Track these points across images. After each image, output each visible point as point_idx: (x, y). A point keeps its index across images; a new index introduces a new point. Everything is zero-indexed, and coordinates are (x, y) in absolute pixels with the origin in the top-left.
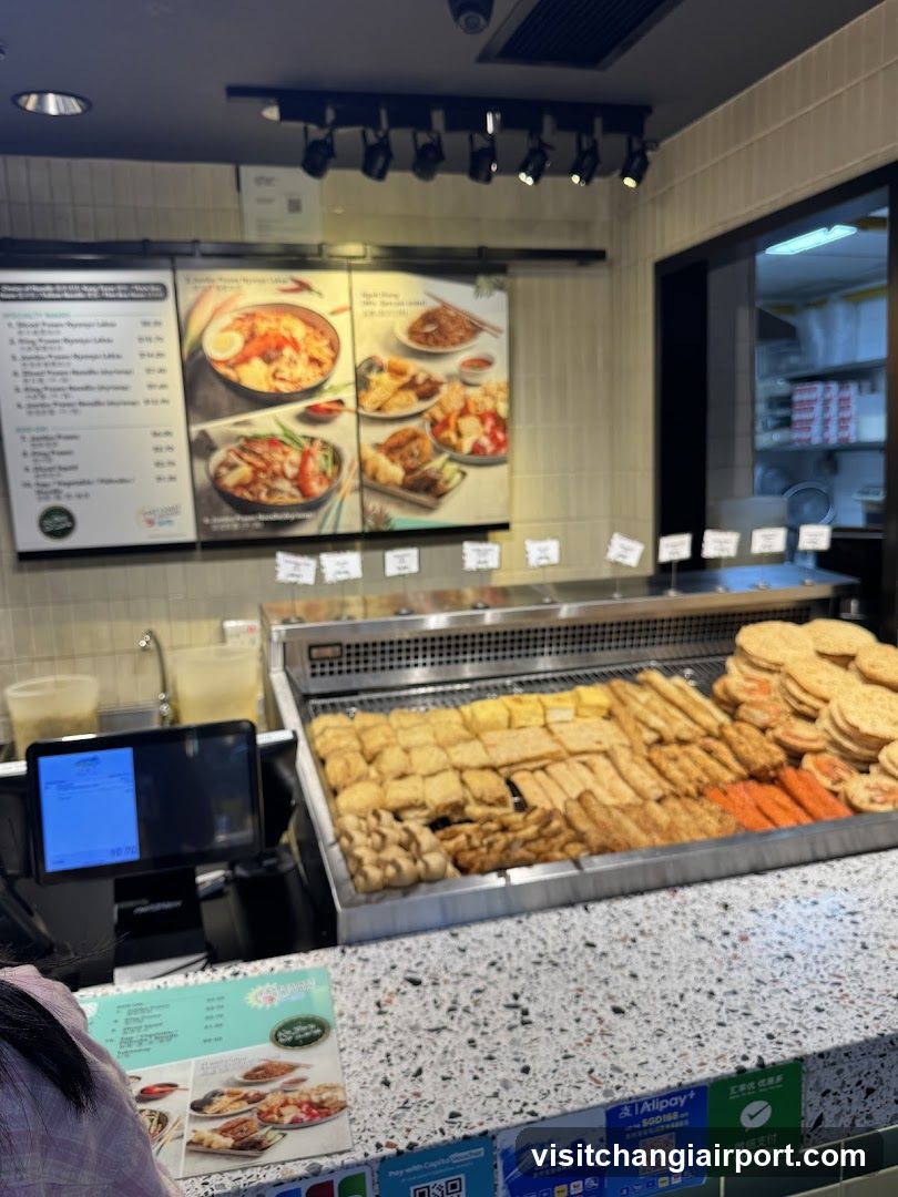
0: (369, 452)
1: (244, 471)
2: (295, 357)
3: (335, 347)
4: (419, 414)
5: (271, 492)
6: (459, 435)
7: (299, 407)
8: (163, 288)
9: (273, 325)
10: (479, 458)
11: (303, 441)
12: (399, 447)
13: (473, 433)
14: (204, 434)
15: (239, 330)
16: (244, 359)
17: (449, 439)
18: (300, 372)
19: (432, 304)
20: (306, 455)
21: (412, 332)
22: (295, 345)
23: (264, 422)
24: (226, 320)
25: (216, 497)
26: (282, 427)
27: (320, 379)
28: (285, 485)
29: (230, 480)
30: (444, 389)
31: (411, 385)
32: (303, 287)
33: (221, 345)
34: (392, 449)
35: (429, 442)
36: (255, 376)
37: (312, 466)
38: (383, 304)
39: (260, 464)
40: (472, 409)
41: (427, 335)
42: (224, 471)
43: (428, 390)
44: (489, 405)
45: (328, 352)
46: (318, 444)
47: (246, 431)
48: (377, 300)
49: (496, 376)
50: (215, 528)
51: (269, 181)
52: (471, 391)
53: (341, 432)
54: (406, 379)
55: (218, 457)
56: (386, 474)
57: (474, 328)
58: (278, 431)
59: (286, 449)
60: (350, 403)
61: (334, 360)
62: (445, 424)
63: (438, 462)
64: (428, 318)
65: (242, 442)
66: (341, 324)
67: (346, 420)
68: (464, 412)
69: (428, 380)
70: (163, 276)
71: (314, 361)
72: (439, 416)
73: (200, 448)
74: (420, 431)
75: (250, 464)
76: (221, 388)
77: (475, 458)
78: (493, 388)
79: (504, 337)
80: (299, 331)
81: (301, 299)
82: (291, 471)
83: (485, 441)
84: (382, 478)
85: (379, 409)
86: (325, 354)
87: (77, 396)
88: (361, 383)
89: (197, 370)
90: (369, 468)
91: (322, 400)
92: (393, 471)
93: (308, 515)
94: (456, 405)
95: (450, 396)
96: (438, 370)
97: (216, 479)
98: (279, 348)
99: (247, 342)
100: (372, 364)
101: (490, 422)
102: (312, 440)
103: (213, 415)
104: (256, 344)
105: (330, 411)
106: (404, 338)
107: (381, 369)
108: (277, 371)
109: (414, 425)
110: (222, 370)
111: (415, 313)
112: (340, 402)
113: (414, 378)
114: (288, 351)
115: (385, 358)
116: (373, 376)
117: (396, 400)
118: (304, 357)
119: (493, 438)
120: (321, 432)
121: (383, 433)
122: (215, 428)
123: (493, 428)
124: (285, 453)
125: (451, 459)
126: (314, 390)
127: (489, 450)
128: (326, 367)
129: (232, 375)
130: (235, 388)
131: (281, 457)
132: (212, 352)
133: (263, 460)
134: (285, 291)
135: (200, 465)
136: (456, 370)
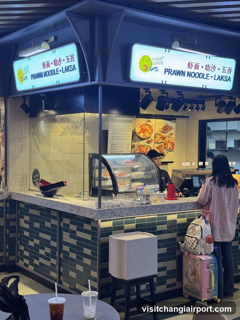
0: (155, 148)
3: (152, 131)
4: (162, 142)
6: (168, 146)
7: (147, 140)
8: (132, 121)
9: (145, 127)
11: (147, 146)
12: (159, 147)
14: (134, 144)
15: (140, 128)
16: (140, 132)
17: (166, 146)
18: (148, 135)
19: (166, 124)
20: (147, 148)
22: (147, 130)
23: (142, 143)
24: (139, 126)
26: (144, 144)
27: (150, 136)
30: (166, 138)
32: (149, 121)
33: (138, 130)
35: (163, 147)
36: (141, 135)
37: (147, 150)
38: (159, 124)
39: (141, 150)
40: (170, 142)
41: (165, 129)
42: (136, 151)
44: (172, 141)
45: (151, 131)
46: (149, 147)
47: (139, 144)
49: (173, 136)
52: (170, 139)
53: (152, 145)
54: (161, 136)
55: (135, 148)
57: (171, 128)
60: (153, 140)
61: (152, 133)
63: (164, 151)
64: (165, 127)
65: (139, 146)
66: (153, 127)
67: (153, 143)
68: (168, 142)
69: (164, 137)
70: (132, 119)
71: (149, 133)
72: (165, 143)
73: (133, 147)
75: (139, 150)
76: (137, 137)
77: (169, 150)
78: (173, 138)
79: (175, 130)
80: (148, 128)
81: (149, 123)
82: (144, 151)
83: (171, 147)
85: (157, 141)
87: (118, 138)
88: (155, 137)
89: (134, 134)
91: (150, 139)
95: (167, 140)
96: (166, 135)
97: (134, 152)
98: (145, 131)
99: (141, 130)
100: (157, 134)
101: (172, 144)
103: (135, 141)
106: (162, 130)
107: (158, 135)
108: (144, 134)
109: (162, 144)
110: (137, 134)
111: (163, 126)
112: (152, 140)
114: (146, 131)
115: (159, 133)
117: (160, 140)
118: (148, 132)
119: (172, 147)
120: (149, 145)
121: (157, 145)
122: (136, 144)
124: (144, 148)
125: (166, 150)
126: (149, 138)
127: (171, 149)
128: (151, 134)
129: (138, 135)
130: (139, 137)
131: (143, 149)
132: (136, 131)
133: (141, 149)
134: (147, 122)
135: (132, 150)
136: (168, 135)
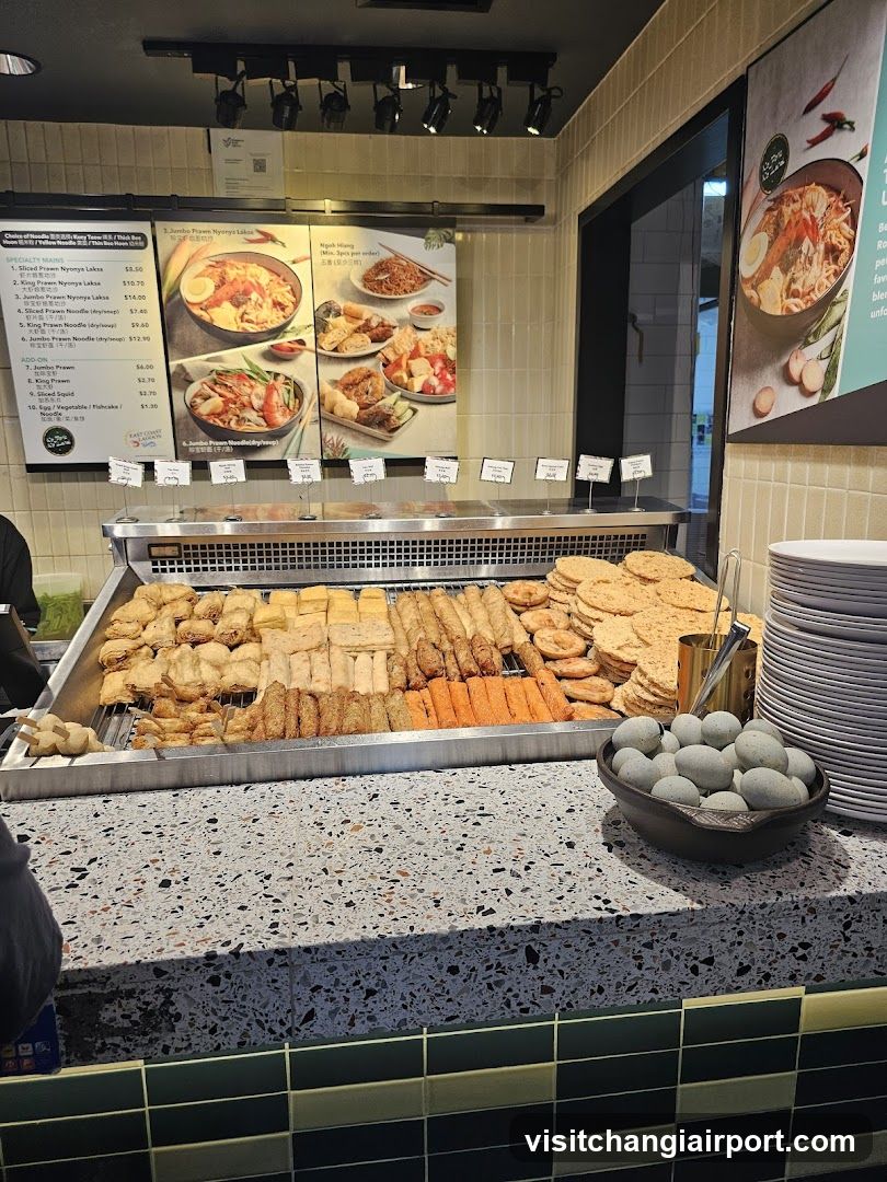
0: (326, 388)
1: (217, 402)
2: (260, 300)
3: (296, 293)
4: (373, 355)
5: (240, 420)
6: (411, 375)
7: (265, 346)
8: (143, 236)
9: (241, 272)
10: (429, 397)
11: (268, 377)
12: (355, 384)
13: (423, 374)
14: (181, 367)
15: (210, 276)
16: (215, 302)
17: (401, 377)
18: (265, 315)
19: (385, 255)
20: (270, 389)
21: (366, 280)
22: (261, 290)
23: (234, 358)
24: (200, 267)
25: (192, 423)
26: (250, 363)
27: (283, 321)
28: (252, 415)
29: (204, 409)
30: (396, 332)
31: (366, 328)
32: (268, 238)
33: (196, 290)
34: (348, 386)
35: (381, 381)
36: (225, 317)
37: (275, 398)
38: (341, 254)
39: (231, 396)
40: (422, 352)
41: (380, 283)
42: (198, 400)
43: (381, 334)
44: (439, 348)
45: (290, 297)
46: (281, 379)
47: (217, 366)
48: (334, 250)
49: (446, 322)
50: (191, 450)
51: (236, 143)
52: (421, 335)
53: (302, 369)
54: (361, 323)
55: (193, 389)
56: (342, 407)
57: (425, 277)
58: (245, 366)
59: (253, 383)
60: (311, 344)
61: (296, 305)
62: (398, 365)
63: (390, 400)
64: (381, 267)
65: (214, 376)
66: (302, 271)
67: (307, 358)
68: (415, 354)
69: (382, 324)
70: (144, 227)
71: (277, 305)
72: (392, 357)
73: (178, 380)
74: (373, 370)
75: (221, 395)
76: (197, 328)
77: (424, 397)
78: (442, 332)
79: (453, 287)
80: (264, 277)
81: (267, 249)
82: (257, 403)
83: (435, 381)
84: (338, 412)
85: (335, 350)
86: (287, 299)
87: (72, 332)
88: (320, 326)
89: (173, 311)
90: (327, 403)
91: (285, 340)
92: (349, 406)
93: (273, 443)
94: (407, 347)
95: (402, 340)
96: (390, 315)
97: (192, 407)
98: (246, 293)
99: (217, 287)
100: (330, 309)
101: (439, 364)
102: (277, 375)
103: (189, 352)
104: (226, 288)
105: (292, 350)
106: (359, 285)
107: (338, 314)
108: (244, 313)
109: (368, 365)
110: (197, 311)
111: (369, 263)
112: (301, 342)
113: (368, 321)
114: (254, 296)
115: (341, 304)
116: (330, 319)
117: (352, 341)
118: (269, 301)
119: (442, 379)
120: (284, 369)
121: (337, 372)
122: (192, 363)
123: (442, 369)
124: (252, 386)
125: (403, 397)
126: (278, 331)
127: (438, 389)
128: (288, 311)
129: (205, 316)
130: (208, 327)
131: (248, 391)
132: (187, 294)
133: (233, 392)
134: (251, 241)
135: (177, 395)
136: (407, 315)
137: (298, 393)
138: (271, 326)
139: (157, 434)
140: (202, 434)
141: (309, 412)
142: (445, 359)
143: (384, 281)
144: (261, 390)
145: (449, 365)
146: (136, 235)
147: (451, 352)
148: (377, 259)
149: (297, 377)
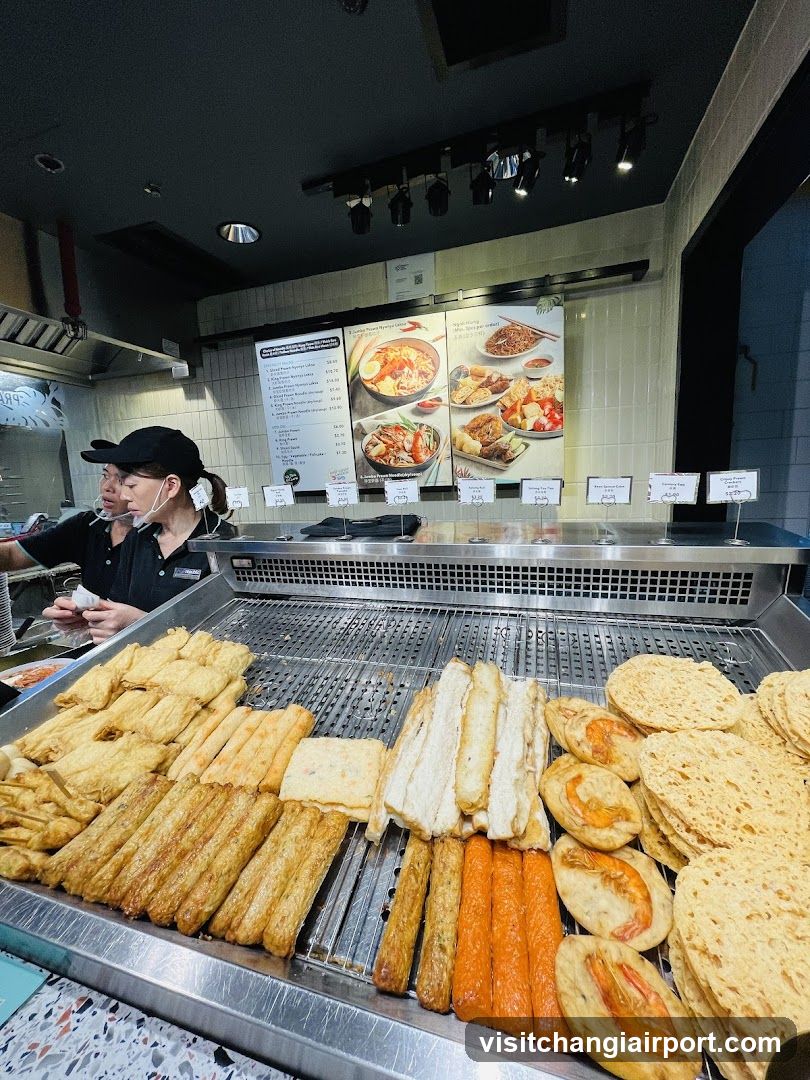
0: (457, 432)
1: (381, 447)
2: (410, 372)
3: (435, 363)
4: (494, 403)
5: (397, 459)
6: (524, 417)
7: (413, 405)
8: (337, 338)
9: (398, 354)
10: (539, 434)
11: (415, 427)
12: (479, 427)
13: (534, 414)
14: (359, 424)
15: (378, 359)
16: (381, 377)
17: (516, 419)
18: (414, 382)
19: (504, 324)
20: (417, 436)
21: (488, 346)
22: (410, 364)
23: (392, 416)
24: (371, 354)
25: (366, 463)
26: (403, 419)
27: (426, 385)
28: (404, 455)
29: (374, 452)
30: (512, 384)
31: (488, 383)
32: (416, 326)
33: (368, 371)
34: (473, 430)
35: (500, 423)
36: (387, 388)
37: (420, 442)
38: (468, 329)
39: (391, 442)
40: (534, 398)
41: (499, 347)
42: (370, 447)
43: (500, 386)
44: (548, 394)
45: (431, 367)
46: (424, 428)
47: (382, 422)
48: (464, 327)
49: (556, 371)
50: (366, 481)
51: (403, 267)
52: (533, 384)
53: (439, 420)
54: (484, 379)
55: (367, 439)
56: (468, 446)
57: (536, 336)
58: (400, 421)
59: (405, 432)
60: (445, 400)
61: (435, 372)
62: (513, 410)
63: (506, 438)
64: (500, 334)
65: (380, 429)
66: (440, 346)
67: (442, 411)
68: (528, 400)
69: (501, 379)
70: (337, 332)
71: (422, 374)
72: (508, 404)
73: (358, 433)
74: (493, 416)
75: (384, 443)
76: (369, 397)
77: (536, 434)
78: (551, 380)
79: (561, 341)
80: (413, 355)
81: (415, 334)
82: (408, 446)
83: (544, 421)
84: (465, 449)
85: (464, 402)
86: (429, 368)
87: (299, 407)
88: (454, 386)
89: (355, 386)
90: (458, 444)
91: (427, 399)
92: (475, 445)
93: (418, 474)
94: (521, 395)
95: (517, 390)
96: (506, 371)
97: (366, 452)
98: (401, 368)
99: (382, 367)
100: (460, 372)
101: (548, 406)
102: (422, 425)
103: (364, 414)
104: (387, 367)
105: (432, 406)
106: (483, 351)
107: (466, 376)
108: (400, 382)
109: (489, 411)
110: (369, 385)
111: (491, 332)
112: (439, 399)
113: (489, 378)
114: (406, 369)
115: (469, 367)
116: (461, 380)
117: (477, 394)
118: (416, 371)
119: (551, 418)
120: (426, 420)
121: (467, 419)
122: (367, 422)
123: (551, 410)
124: (404, 435)
125: (517, 435)
126: (423, 392)
127: (548, 427)
128: (430, 377)
129: (375, 389)
130: (376, 396)
131: (402, 438)
132: (364, 375)
133: (391, 439)
134: (405, 330)
135: (358, 444)
136: (522, 370)
137: (437, 439)
138: (417, 390)
139: (346, 471)
140: (373, 470)
141: (444, 451)
142: (552, 401)
143: (503, 344)
144: (410, 437)
145: (557, 407)
146: (333, 338)
147: (559, 396)
148: (496, 329)
149: (435, 426)
